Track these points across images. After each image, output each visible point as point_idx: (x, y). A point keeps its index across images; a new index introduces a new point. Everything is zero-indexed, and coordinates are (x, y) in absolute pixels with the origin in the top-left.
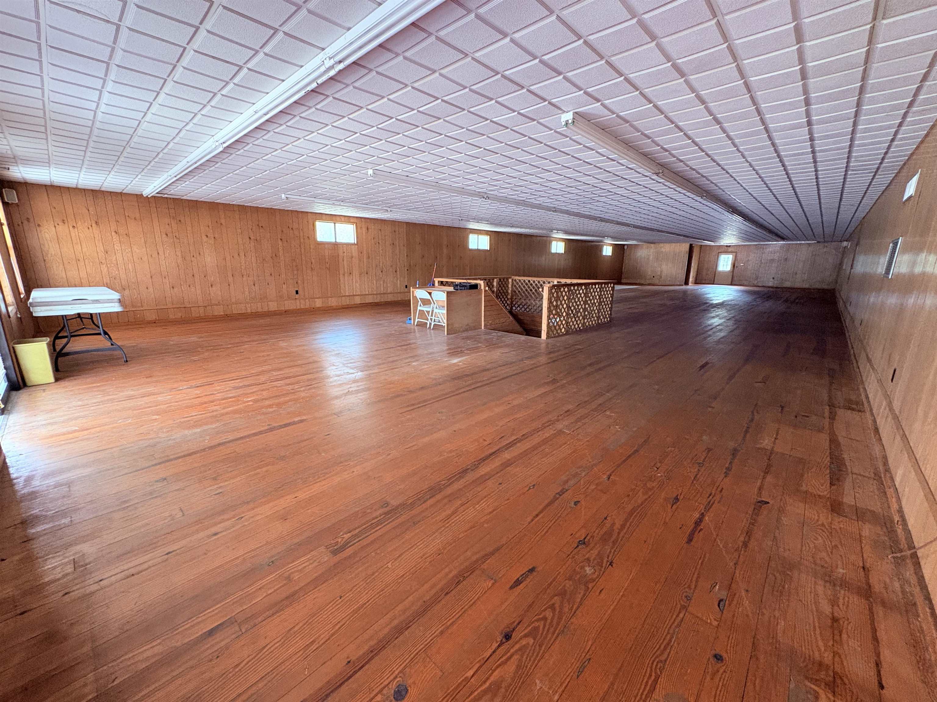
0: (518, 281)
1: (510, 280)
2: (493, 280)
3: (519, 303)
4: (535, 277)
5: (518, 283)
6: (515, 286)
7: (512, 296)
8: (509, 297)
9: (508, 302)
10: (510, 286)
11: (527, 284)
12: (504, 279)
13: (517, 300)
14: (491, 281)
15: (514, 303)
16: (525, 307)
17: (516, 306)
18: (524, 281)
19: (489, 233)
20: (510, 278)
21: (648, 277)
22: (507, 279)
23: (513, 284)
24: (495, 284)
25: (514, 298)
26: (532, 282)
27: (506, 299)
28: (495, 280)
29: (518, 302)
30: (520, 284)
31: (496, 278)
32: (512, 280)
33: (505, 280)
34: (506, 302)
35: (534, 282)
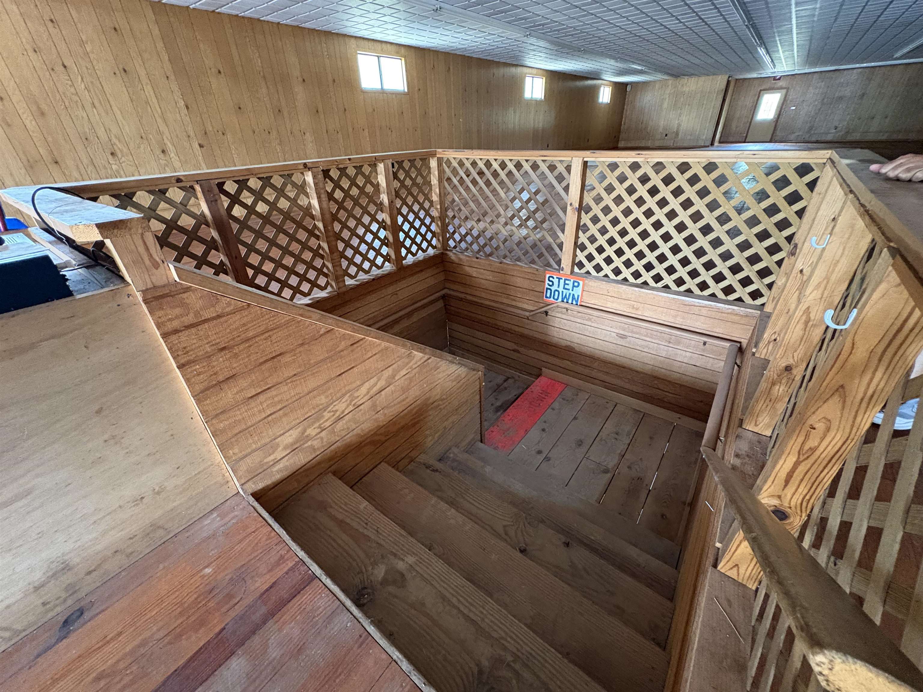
0: (455, 164)
1: (433, 163)
2: (374, 166)
3: (463, 231)
4: (503, 148)
5: (455, 172)
6: (449, 179)
7: (444, 211)
8: (435, 213)
9: (433, 227)
10: (434, 181)
11: (481, 173)
12: (412, 161)
13: (456, 221)
14: (367, 170)
15: (451, 229)
16: (482, 241)
17: (457, 237)
18: (474, 164)
19: (403, 50)
20: (433, 155)
21: (658, 137)
22: (425, 160)
23: (441, 172)
24: (382, 179)
25: (450, 214)
26: (496, 166)
27: (428, 221)
28: (381, 167)
29: (460, 226)
30: (462, 173)
31: (382, 159)
32: (440, 160)
33: (419, 164)
34: (428, 229)
35: (503, 165)
